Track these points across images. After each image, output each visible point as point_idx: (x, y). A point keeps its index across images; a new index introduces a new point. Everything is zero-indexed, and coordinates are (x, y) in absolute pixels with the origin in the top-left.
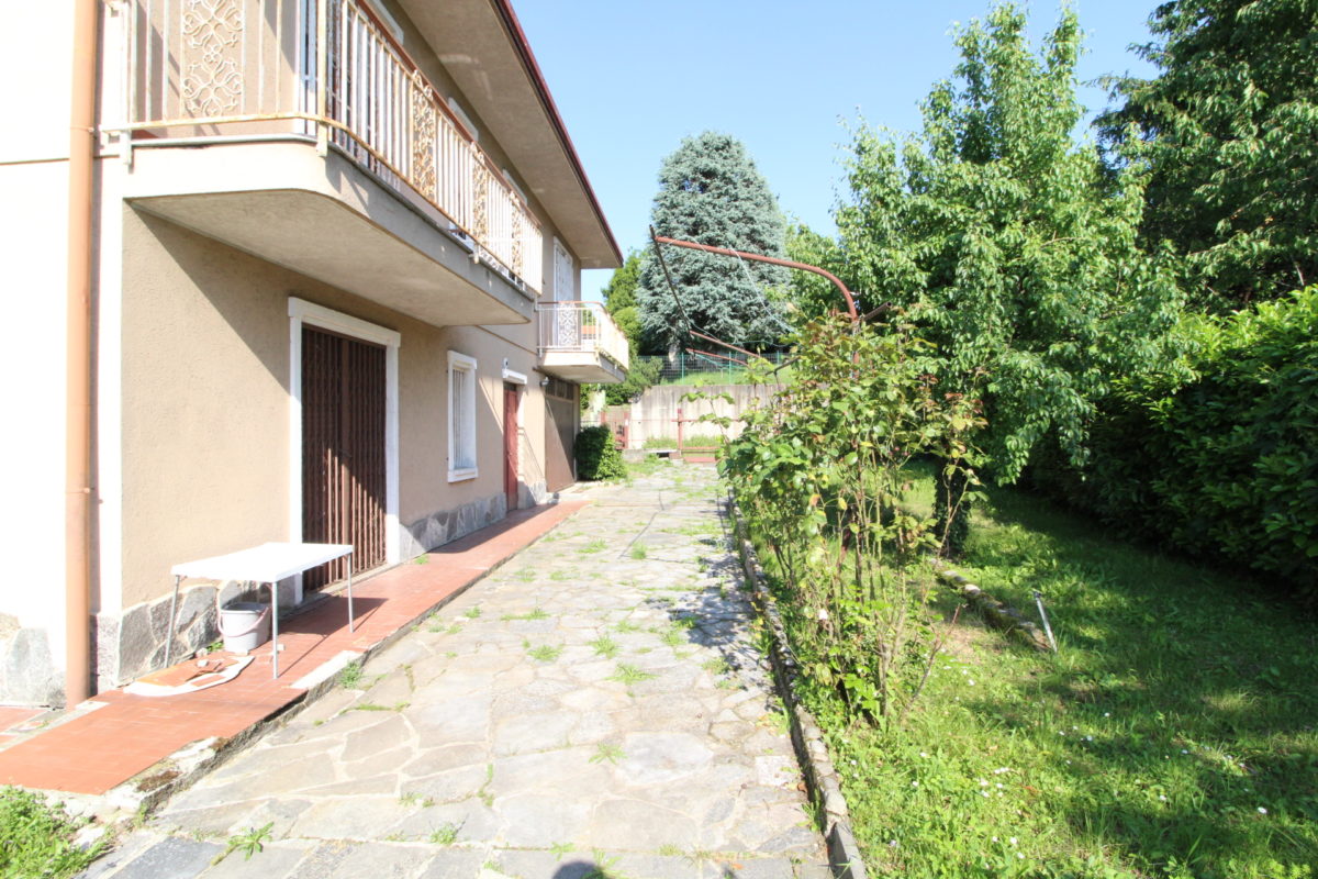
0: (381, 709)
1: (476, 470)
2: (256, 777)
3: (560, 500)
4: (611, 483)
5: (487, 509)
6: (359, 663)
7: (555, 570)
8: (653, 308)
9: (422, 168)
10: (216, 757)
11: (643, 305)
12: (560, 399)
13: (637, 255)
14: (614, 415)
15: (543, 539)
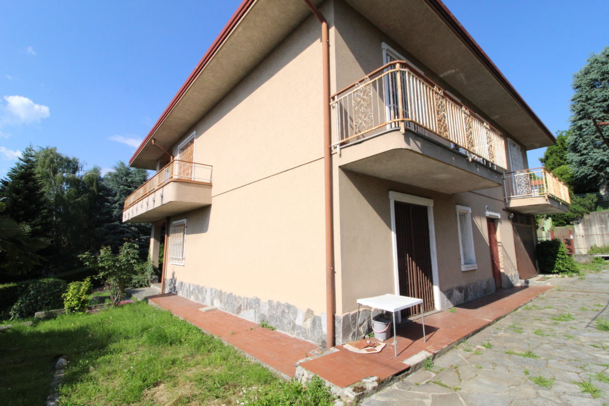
0: (446, 386)
1: (476, 265)
2: (394, 402)
3: (530, 285)
4: (566, 276)
5: (484, 286)
6: (431, 358)
7: (536, 329)
8: (583, 163)
9: (442, 126)
10: (378, 386)
11: (574, 163)
12: (523, 225)
13: (564, 134)
14: (560, 232)
15: (523, 308)
